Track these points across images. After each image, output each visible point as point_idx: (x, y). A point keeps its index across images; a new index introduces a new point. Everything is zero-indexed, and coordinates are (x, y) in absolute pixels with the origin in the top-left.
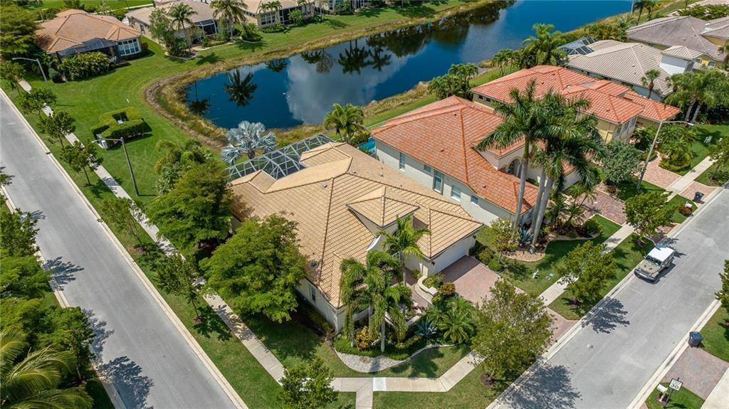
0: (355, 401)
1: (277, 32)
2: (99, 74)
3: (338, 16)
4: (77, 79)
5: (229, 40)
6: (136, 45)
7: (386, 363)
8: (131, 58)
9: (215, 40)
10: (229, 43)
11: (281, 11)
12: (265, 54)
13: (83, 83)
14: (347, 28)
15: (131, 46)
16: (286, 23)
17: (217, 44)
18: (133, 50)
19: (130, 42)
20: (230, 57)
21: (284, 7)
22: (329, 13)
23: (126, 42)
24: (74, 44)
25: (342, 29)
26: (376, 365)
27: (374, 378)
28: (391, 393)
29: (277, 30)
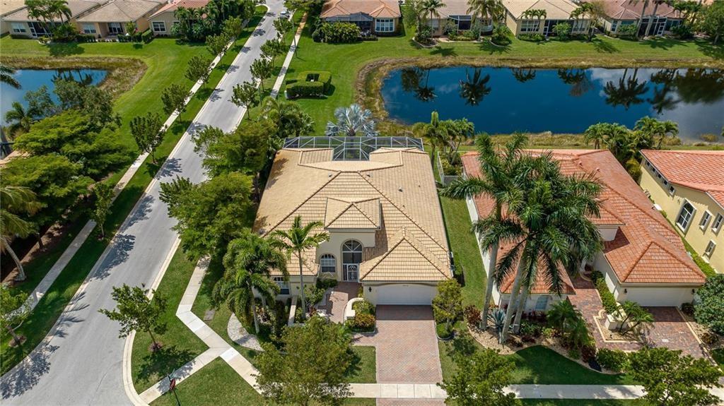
0: (201, 353)
1: (531, 41)
2: (346, 42)
3: (618, 39)
4: (330, 42)
5: (476, 39)
6: (391, 24)
7: (254, 344)
8: (382, 35)
9: (464, 36)
10: (475, 42)
11: (547, 21)
12: (500, 59)
13: (332, 45)
14: (615, 54)
15: (387, 25)
16: (549, 35)
17: (462, 40)
18: (387, 29)
19: (387, 21)
20: (465, 54)
21: (549, 17)
22: (609, 34)
23: (383, 21)
24: (342, 14)
25: (607, 54)
26: (244, 340)
27: (232, 348)
28: (227, 366)
29: (533, 39)
